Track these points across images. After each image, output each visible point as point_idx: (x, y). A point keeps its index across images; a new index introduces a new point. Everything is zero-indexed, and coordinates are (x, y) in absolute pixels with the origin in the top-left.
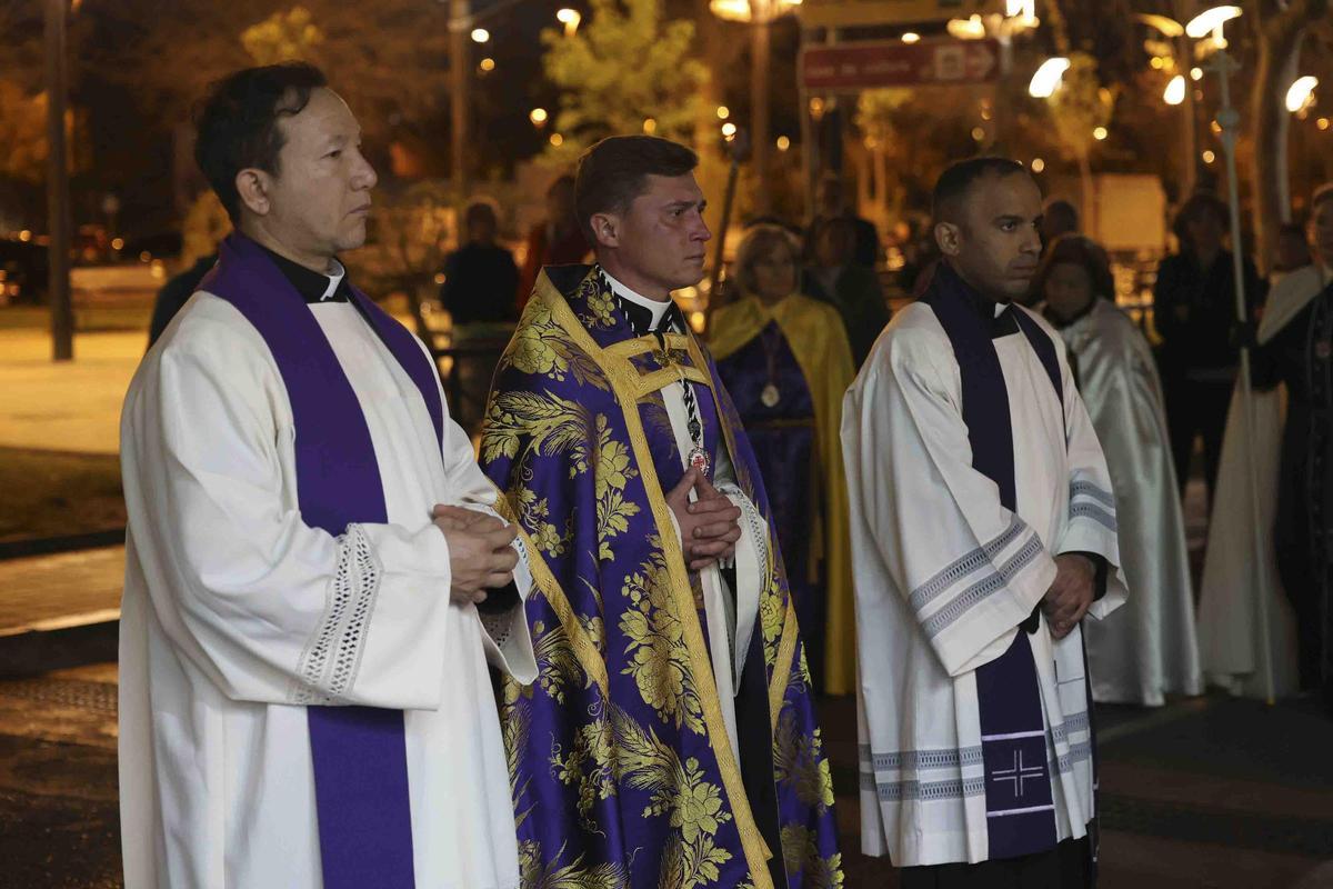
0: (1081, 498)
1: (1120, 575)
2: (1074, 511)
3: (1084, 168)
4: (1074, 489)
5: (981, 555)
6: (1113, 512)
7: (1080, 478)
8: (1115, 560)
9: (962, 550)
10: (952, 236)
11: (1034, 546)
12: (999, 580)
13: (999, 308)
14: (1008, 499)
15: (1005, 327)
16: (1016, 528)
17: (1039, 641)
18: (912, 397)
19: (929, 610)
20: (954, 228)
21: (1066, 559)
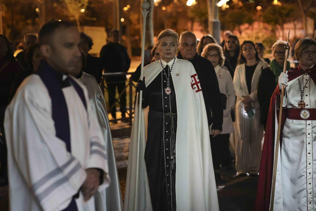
0: (94, 148)
1: (108, 176)
2: (92, 152)
3: (78, 23)
4: (92, 144)
5: (59, 170)
6: (105, 152)
7: (94, 140)
8: (106, 170)
9: (52, 168)
10: (47, 50)
11: (78, 166)
12: (66, 179)
13: (65, 77)
14: (69, 149)
15: (66, 84)
16: (72, 159)
17: (79, 202)
18: (33, 111)
19: (39, 191)
20: (48, 47)
21: (90, 171)
